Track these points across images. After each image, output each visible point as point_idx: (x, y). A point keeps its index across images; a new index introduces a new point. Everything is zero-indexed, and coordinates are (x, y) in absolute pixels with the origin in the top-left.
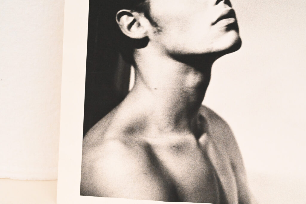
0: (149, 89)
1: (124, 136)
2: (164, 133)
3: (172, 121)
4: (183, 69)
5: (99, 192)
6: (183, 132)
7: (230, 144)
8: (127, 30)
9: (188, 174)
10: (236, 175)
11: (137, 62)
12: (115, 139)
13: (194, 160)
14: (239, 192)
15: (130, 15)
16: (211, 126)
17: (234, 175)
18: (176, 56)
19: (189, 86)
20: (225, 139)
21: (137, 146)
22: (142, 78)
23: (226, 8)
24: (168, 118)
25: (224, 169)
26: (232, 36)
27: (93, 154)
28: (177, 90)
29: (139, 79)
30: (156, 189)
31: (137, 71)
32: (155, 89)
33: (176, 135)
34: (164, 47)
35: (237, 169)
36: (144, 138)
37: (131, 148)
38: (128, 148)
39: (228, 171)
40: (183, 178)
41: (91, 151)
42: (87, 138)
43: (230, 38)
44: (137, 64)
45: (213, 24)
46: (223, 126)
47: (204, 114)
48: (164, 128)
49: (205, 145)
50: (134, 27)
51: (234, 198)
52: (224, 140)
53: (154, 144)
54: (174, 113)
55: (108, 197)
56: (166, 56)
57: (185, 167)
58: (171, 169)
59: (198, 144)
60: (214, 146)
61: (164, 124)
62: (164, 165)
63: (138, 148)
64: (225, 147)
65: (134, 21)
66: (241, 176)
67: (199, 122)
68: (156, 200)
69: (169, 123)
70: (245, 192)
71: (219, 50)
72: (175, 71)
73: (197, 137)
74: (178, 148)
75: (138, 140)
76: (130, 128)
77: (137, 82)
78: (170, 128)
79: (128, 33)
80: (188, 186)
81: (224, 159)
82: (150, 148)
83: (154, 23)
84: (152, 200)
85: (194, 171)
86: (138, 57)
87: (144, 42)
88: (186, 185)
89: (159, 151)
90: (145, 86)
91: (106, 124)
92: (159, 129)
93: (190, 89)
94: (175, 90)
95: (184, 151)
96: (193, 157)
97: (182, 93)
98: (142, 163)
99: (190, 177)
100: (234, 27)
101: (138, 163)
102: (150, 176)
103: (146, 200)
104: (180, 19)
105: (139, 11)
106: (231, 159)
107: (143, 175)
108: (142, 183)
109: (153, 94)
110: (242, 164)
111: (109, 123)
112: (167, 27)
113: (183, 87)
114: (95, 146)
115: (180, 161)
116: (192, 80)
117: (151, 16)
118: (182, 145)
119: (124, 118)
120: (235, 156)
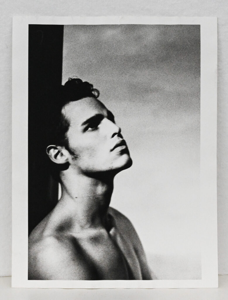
1: (57, 233)
2: (84, 229)
3: (90, 220)
5: (41, 276)
6: (98, 227)
7: (132, 234)
8: (54, 159)
9: (104, 258)
10: (139, 257)
11: (62, 180)
12: (50, 236)
13: (108, 248)
14: (142, 270)
15: (55, 148)
16: (117, 221)
17: (137, 257)
18: (88, 173)
19: (99, 194)
20: (127, 230)
22: (67, 191)
23: (119, 139)
24: (87, 218)
25: (129, 253)
26: (125, 157)
27: (36, 248)
28: (91, 198)
30: (82, 271)
31: (63, 186)
32: (76, 198)
33: (93, 230)
34: (79, 168)
35: (139, 252)
36: (71, 233)
37: (62, 241)
39: (132, 254)
40: (101, 262)
41: (34, 246)
42: (31, 237)
43: (124, 159)
44: (63, 181)
45: (112, 150)
46: (126, 221)
47: (111, 213)
48: (84, 225)
49: (114, 236)
50: (59, 157)
51: (139, 275)
53: (78, 237)
54: (90, 214)
55: (48, 280)
56: (82, 174)
57: (101, 253)
58: (91, 256)
59: (109, 235)
60: (121, 236)
61: (84, 222)
62: (86, 252)
63: (67, 241)
64: (129, 237)
65: (59, 152)
66: (142, 258)
67: (108, 219)
68: (82, 280)
69: (88, 221)
70: (146, 270)
71: (117, 168)
72: (89, 184)
73: (108, 231)
74: (95, 240)
75: (66, 236)
76: (60, 227)
77: (64, 193)
78: (88, 225)
79: (55, 161)
80: (105, 267)
81: (129, 246)
82: (76, 241)
83: (72, 152)
84: (80, 280)
85: (108, 255)
86: (63, 177)
87: (66, 165)
88: (103, 267)
90: (69, 196)
91: (44, 225)
92: (81, 226)
93: (100, 196)
95: (100, 241)
96: (106, 246)
97: (94, 200)
98: (71, 252)
99: (106, 261)
100: (125, 151)
101: (68, 253)
102: (77, 262)
103: (75, 280)
104: (89, 149)
105: (62, 145)
106: (134, 245)
107: (72, 261)
108: (72, 267)
109: (75, 201)
110: (142, 249)
111: (45, 224)
112: (81, 155)
113: (95, 195)
114: (37, 242)
115: (98, 249)
116: (100, 189)
117: (70, 148)
118: (98, 237)
119: (56, 220)
120: (136, 242)
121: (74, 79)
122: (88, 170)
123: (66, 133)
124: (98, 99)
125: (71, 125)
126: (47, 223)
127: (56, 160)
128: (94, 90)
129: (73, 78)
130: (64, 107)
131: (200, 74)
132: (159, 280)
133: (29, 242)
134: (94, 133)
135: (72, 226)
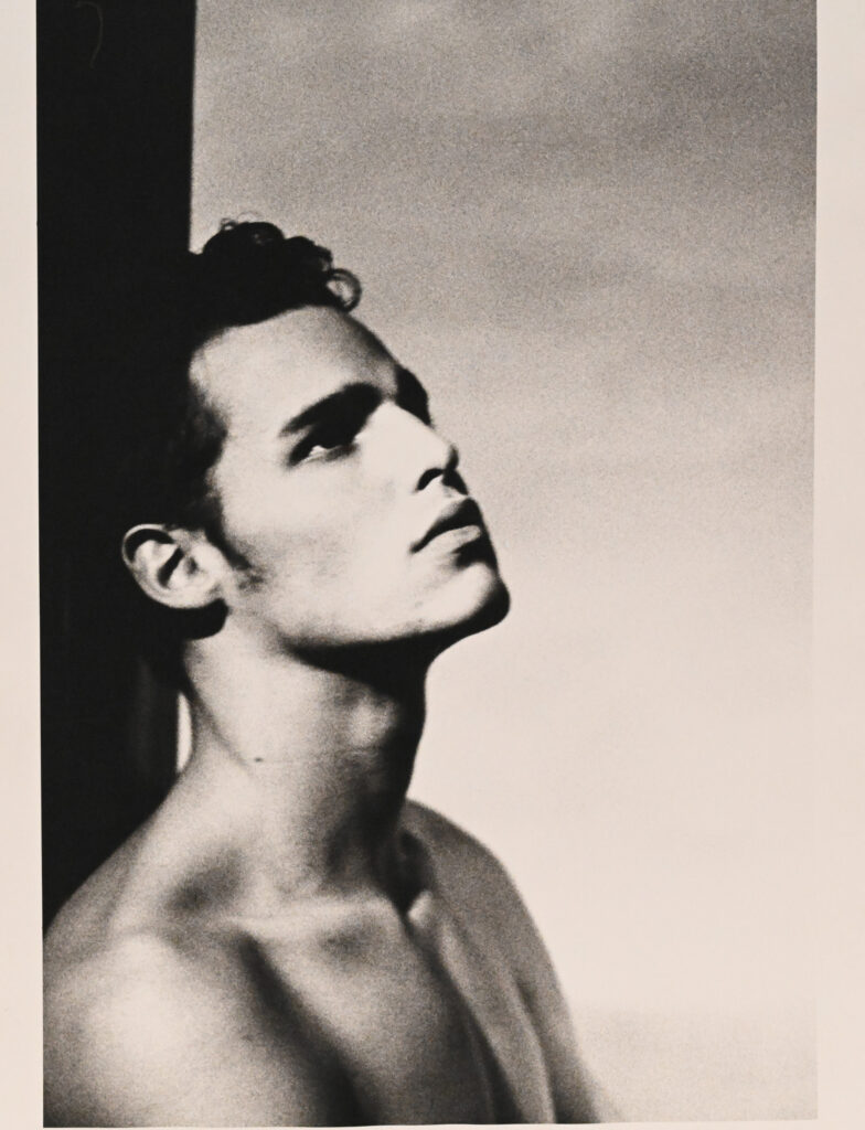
0: (239, 760)
1: (171, 921)
2: (295, 900)
3: (319, 860)
4: (337, 692)
5: (103, 1110)
6: (355, 892)
7: (507, 921)
8: (157, 585)
9: (385, 1028)
10: (539, 1023)
11: (195, 681)
12: (143, 930)
13: (401, 982)
14: (554, 1079)
15: (163, 539)
16: (442, 865)
17: (532, 1024)
18: (312, 652)
19: (362, 745)
20: (488, 904)
21: (214, 947)
22: (215, 728)
23: (450, 496)
24: (305, 851)
25: (497, 1005)
26: (475, 580)
27: (77, 985)
28: (326, 760)
29: (205, 733)
30: (286, 1086)
31: (197, 708)
32: (258, 760)
33: (336, 903)
34: (272, 628)
35: (540, 1003)
36: (235, 920)
37: (196, 955)
38: (187, 956)
39: (511, 1010)
40: (369, 1046)
41: (70, 977)
42: (56, 936)
44: (197, 687)
45: (418, 548)
46: (481, 866)
47: (416, 828)
48: (294, 883)
49: (429, 932)
50: (178, 575)
51: (540, 1101)
52: (487, 908)
53: (267, 936)
54: (323, 832)
55: (133, 1125)
56: (282, 657)
57: (372, 1007)
58: (328, 1018)
59: (408, 928)
60: (459, 928)
61: (292, 870)
62: (304, 1003)
63: (218, 955)
64: (493, 932)
65: (178, 555)
67: (403, 857)
68: (288, 1125)
69: (310, 865)
70: (573, 1078)
71: (443, 626)
72: (315, 701)
73: (402, 905)
74: (346, 947)
75: (216, 930)
76: (189, 890)
77: (201, 740)
78: (313, 884)
79: (163, 595)
80: (387, 1068)
81: (494, 973)
82: (256, 952)
83: (236, 557)
84: (275, 1125)
85: (401, 1017)
86: (198, 666)
87: (212, 617)
88: (381, 1068)
89: (287, 960)
90: (226, 754)
91: (113, 885)
92: (281, 889)
93: (365, 753)
94: (318, 758)
95: (366, 952)
96: (396, 973)
97: (341, 768)
98: (235, 1003)
99: (393, 1039)
100: (479, 552)
101: (221, 1005)
102: (264, 1046)
103: (256, 1126)
104: (315, 542)
105: (190, 525)
106: (517, 970)
107: (241, 1043)
108: (239, 1069)
109: (250, 775)
110: (554, 985)
111: (121, 880)
112: (278, 566)
113: (342, 747)
114: (82, 960)
115: (355, 990)
116: (368, 723)
117: (227, 538)
118: (358, 936)
119: (167, 861)
120: (528, 958)
121: (246, 225)
122: (310, 635)
123: (211, 469)
124: (356, 314)
125: (232, 432)
126: (127, 872)
127: (166, 591)
128: (337, 275)
129: (241, 220)
130: (202, 355)
131: (815, 203)
132: (629, 1121)
133: (46, 960)
134: (339, 470)
135: (241, 887)
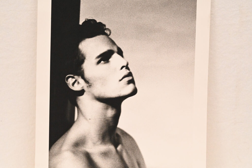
0: (86, 119)
1: (73, 149)
2: (96, 145)
3: (101, 138)
4: (105, 107)
6: (107, 144)
7: (135, 150)
8: (72, 86)
11: (78, 104)
12: (67, 150)
13: (115, 161)
15: (73, 78)
16: (124, 140)
18: (100, 99)
19: (109, 117)
20: (132, 147)
21: (81, 154)
22: (82, 113)
23: (127, 71)
24: (98, 136)
26: (131, 86)
27: (55, 160)
28: (102, 119)
29: (80, 114)
31: (79, 109)
32: (90, 119)
33: (104, 146)
34: (93, 95)
35: (141, 166)
36: (85, 149)
37: (77, 155)
39: (136, 167)
41: (54, 159)
42: (51, 151)
43: (130, 88)
44: (79, 105)
45: (120, 80)
46: (131, 140)
47: (119, 133)
48: (96, 142)
49: (121, 152)
50: (76, 84)
53: (90, 152)
54: (101, 133)
56: (95, 100)
57: (110, 166)
59: (117, 151)
60: (126, 151)
61: (96, 140)
62: (97, 165)
63: (81, 155)
64: (133, 152)
65: (76, 81)
67: (116, 138)
69: (99, 139)
71: (125, 95)
72: (101, 108)
73: (116, 147)
74: (105, 154)
75: (81, 151)
76: (76, 143)
78: (99, 142)
79: (73, 88)
81: (133, 160)
82: (89, 155)
83: (87, 81)
86: (79, 101)
87: (82, 92)
90: (84, 118)
91: (62, 142)
92: (93, 143)
94: (101, 119)
95: (109, 155)
96: (114, 159)
97: (105, 121)
98: (84, 164)
100: (132, 81)
101: (82, 165)
104: (101, 79)
105: (78, 75)
106: (137, 159)
109: (88, 122)
110: (144, 163)
111: (64, 141)
112: (94, 83)
113: (105, 117)
114: (56, 155)
115: (107, 162)
116: (110, 113)
117: (85, 78)
118: (107, 152)
119: (72, 137)
120: (139, 157)
121: (90, 20)
122: (100, 96)
123: (82, 65)
124: (110, 37)
125: (86, 58)
126: (65, 139)
127: (73, 87)
128: (107, 29)
129: (89, 19)
130: (81, 43)
131: (196, 18)
133: (49, 155)
134: (106, 65)
135: (86, 143)
